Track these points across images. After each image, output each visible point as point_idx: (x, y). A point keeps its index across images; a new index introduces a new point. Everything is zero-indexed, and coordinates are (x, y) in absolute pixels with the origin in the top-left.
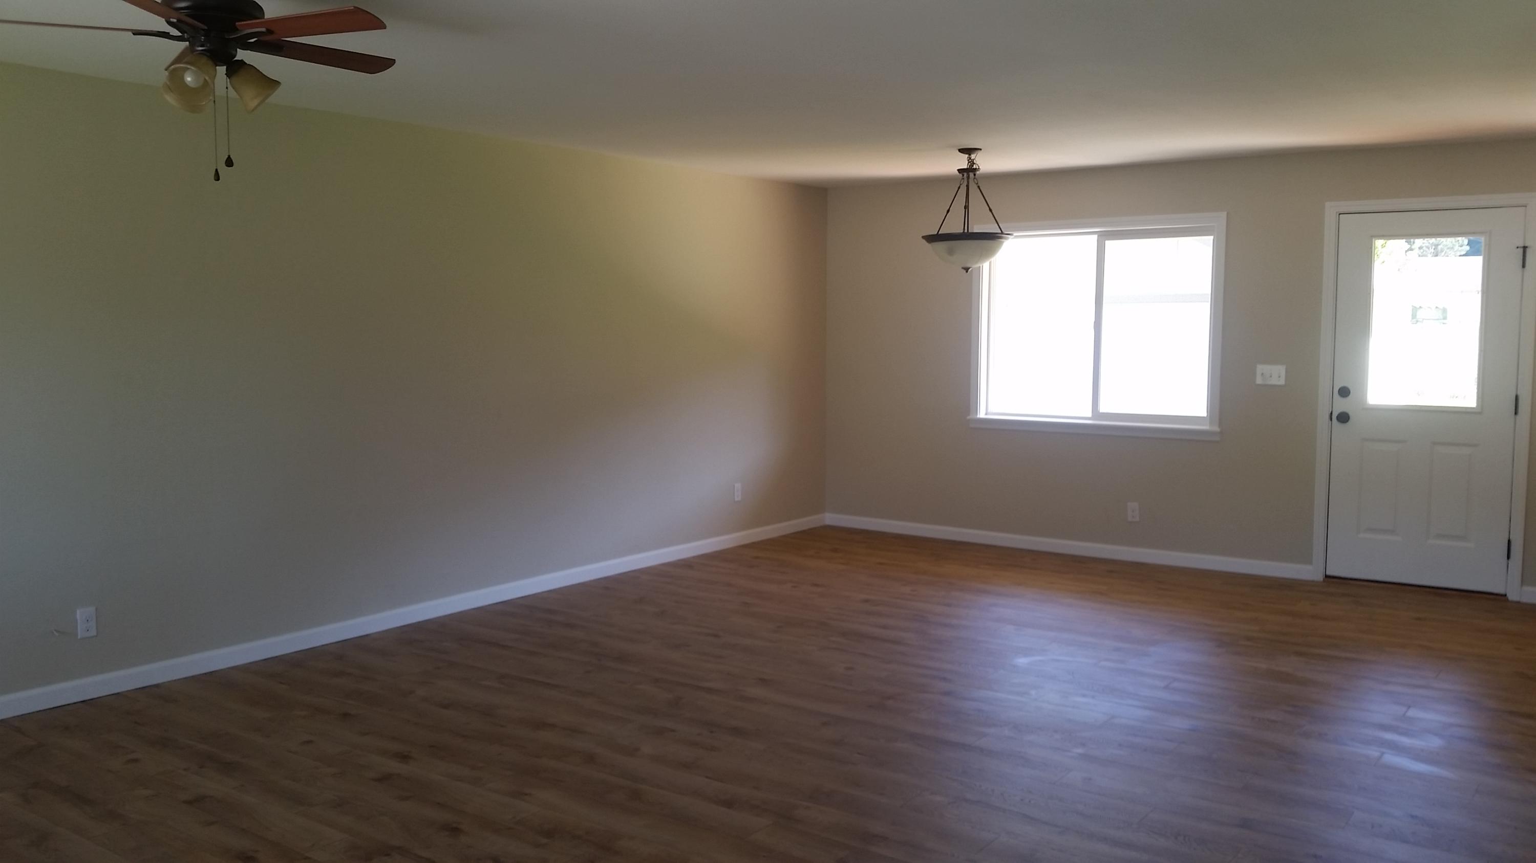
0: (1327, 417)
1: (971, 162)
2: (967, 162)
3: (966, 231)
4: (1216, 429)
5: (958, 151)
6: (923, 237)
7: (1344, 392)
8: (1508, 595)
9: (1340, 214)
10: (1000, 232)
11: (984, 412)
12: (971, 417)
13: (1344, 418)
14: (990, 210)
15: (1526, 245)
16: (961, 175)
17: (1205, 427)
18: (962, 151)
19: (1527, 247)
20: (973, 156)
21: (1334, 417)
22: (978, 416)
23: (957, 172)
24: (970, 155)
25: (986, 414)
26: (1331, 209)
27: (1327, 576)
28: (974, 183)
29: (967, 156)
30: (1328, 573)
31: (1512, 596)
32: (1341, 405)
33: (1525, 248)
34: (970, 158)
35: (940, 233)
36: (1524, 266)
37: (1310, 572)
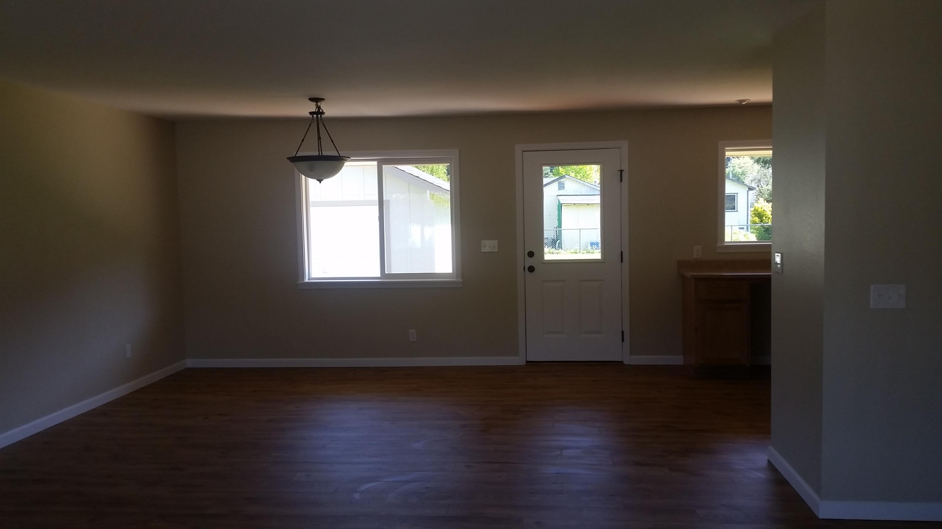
0: (523, 269)
1: (319, 108)
2: (315, 107)
3: (320, 154)
4: (461, 280)
5: (308, 99)
6: (288, 158)
7: (531, 254)
8: (624, 362)
9: (523, 151)
10: (339, 155)
11: (308, 279)
12: (300, 282)
13: (531, 269)
14: (332, 141)
15: (622, 169)
16: (311, 116)
17: (455, 280)
18: (312, 99)
19: (623, 170)
20: (319, 104)
21: (526, 269)
22: (305, 281)
23: (309, 114)
24: (317, 103)
25: (309, 280)
26: (518, 148)
27: (527, 362)
28: (321, 123)
29: (315, 103)
30: (528, 360)
31: (626, 362)
32: (530, 262)
33: (621, 171)
34: (317, 105)
35: (296, 156)
36: (621, 181)
37: (517, 361)
